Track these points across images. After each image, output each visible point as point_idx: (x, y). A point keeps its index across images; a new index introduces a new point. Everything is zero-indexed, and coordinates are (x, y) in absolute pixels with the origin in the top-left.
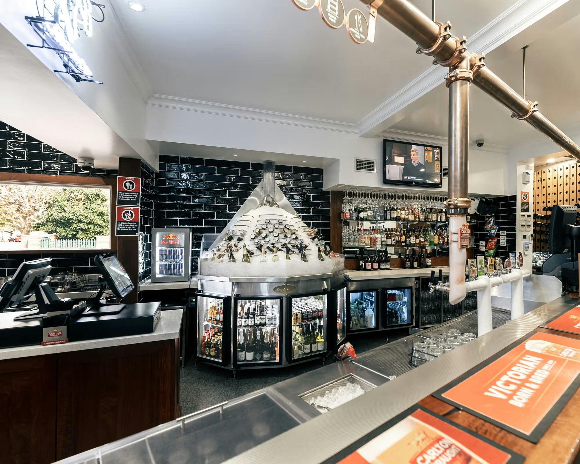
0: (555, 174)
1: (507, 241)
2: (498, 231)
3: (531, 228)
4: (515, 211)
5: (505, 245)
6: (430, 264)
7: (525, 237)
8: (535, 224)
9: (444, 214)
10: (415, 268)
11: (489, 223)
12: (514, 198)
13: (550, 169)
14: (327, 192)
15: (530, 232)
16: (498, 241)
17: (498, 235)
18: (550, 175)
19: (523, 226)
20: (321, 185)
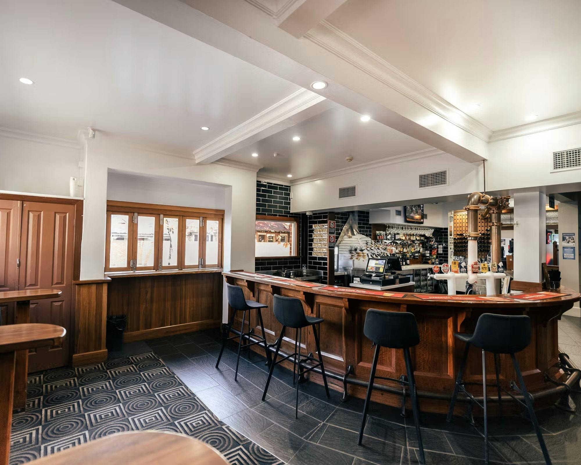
0: (461, 217)
1: (443, 250)
2: (438, 245)
3: (453, 244)
4: (447, 235)
5: (442, 253)
6: (409, 263)
7: (451, 249)
8: (455, 243)
9: (415, 236)
10: (404, 265)
11: (432, 241)
12: (447, 229)
13: (458, 214)
14: (371, 225)
15: (453, 247)
16: (438, 251)
17: (438, 248)
18: (458, 217)
19: (450, 243)
20: (368, 221)
